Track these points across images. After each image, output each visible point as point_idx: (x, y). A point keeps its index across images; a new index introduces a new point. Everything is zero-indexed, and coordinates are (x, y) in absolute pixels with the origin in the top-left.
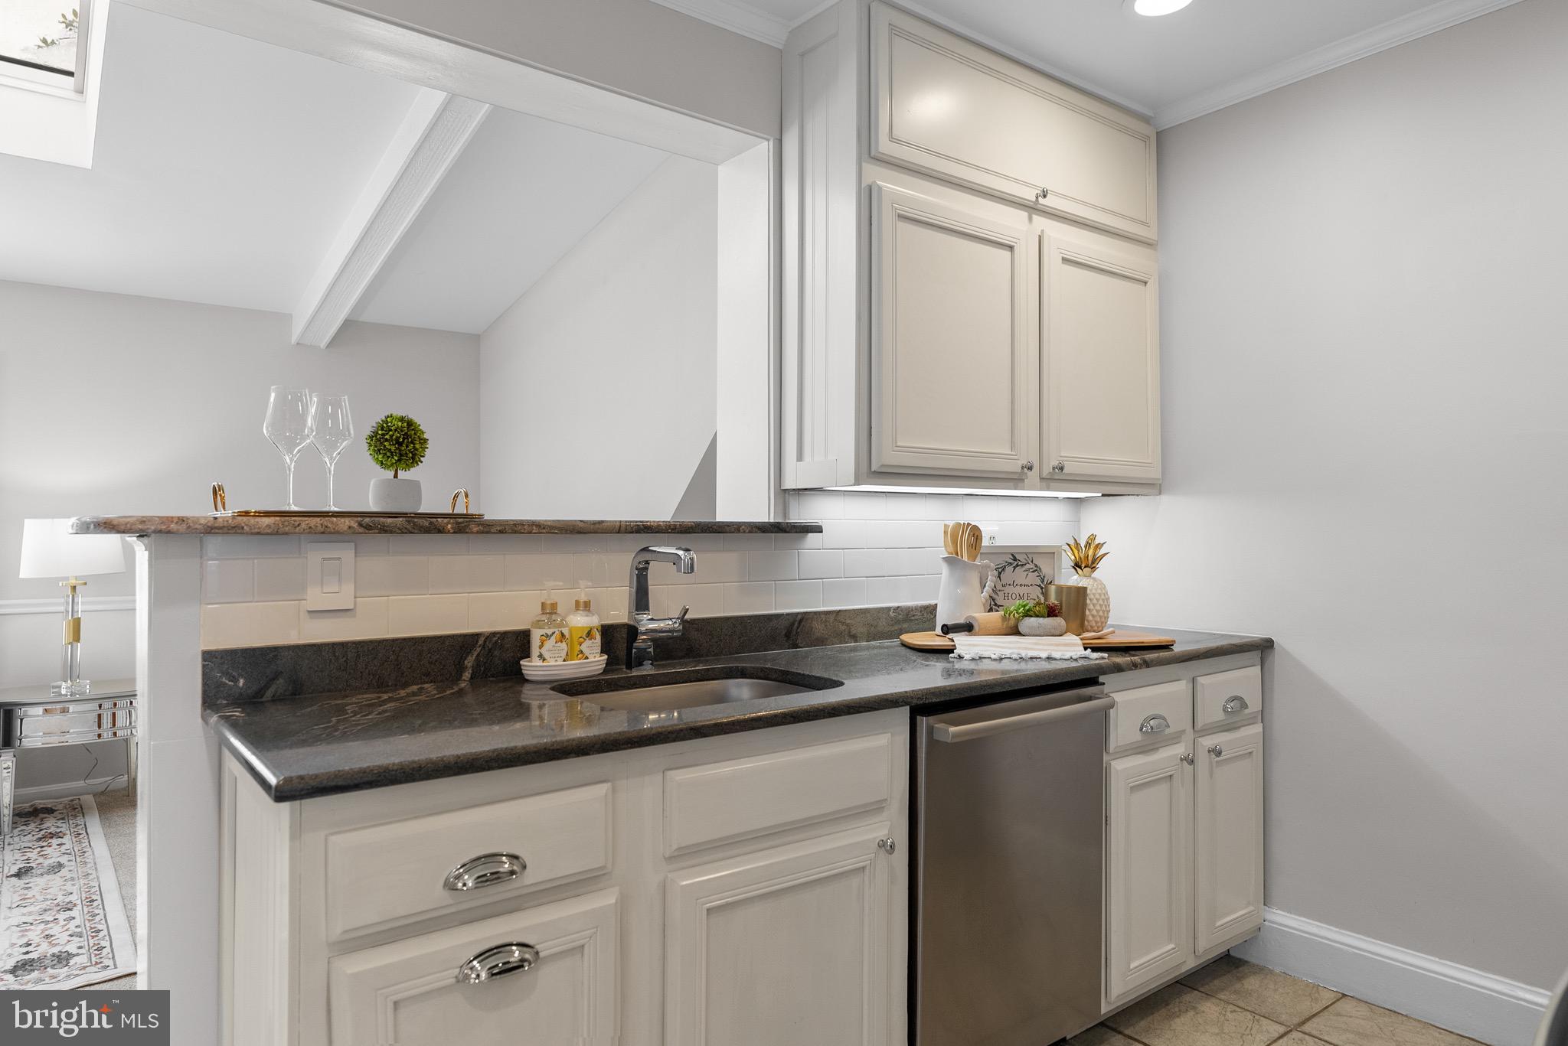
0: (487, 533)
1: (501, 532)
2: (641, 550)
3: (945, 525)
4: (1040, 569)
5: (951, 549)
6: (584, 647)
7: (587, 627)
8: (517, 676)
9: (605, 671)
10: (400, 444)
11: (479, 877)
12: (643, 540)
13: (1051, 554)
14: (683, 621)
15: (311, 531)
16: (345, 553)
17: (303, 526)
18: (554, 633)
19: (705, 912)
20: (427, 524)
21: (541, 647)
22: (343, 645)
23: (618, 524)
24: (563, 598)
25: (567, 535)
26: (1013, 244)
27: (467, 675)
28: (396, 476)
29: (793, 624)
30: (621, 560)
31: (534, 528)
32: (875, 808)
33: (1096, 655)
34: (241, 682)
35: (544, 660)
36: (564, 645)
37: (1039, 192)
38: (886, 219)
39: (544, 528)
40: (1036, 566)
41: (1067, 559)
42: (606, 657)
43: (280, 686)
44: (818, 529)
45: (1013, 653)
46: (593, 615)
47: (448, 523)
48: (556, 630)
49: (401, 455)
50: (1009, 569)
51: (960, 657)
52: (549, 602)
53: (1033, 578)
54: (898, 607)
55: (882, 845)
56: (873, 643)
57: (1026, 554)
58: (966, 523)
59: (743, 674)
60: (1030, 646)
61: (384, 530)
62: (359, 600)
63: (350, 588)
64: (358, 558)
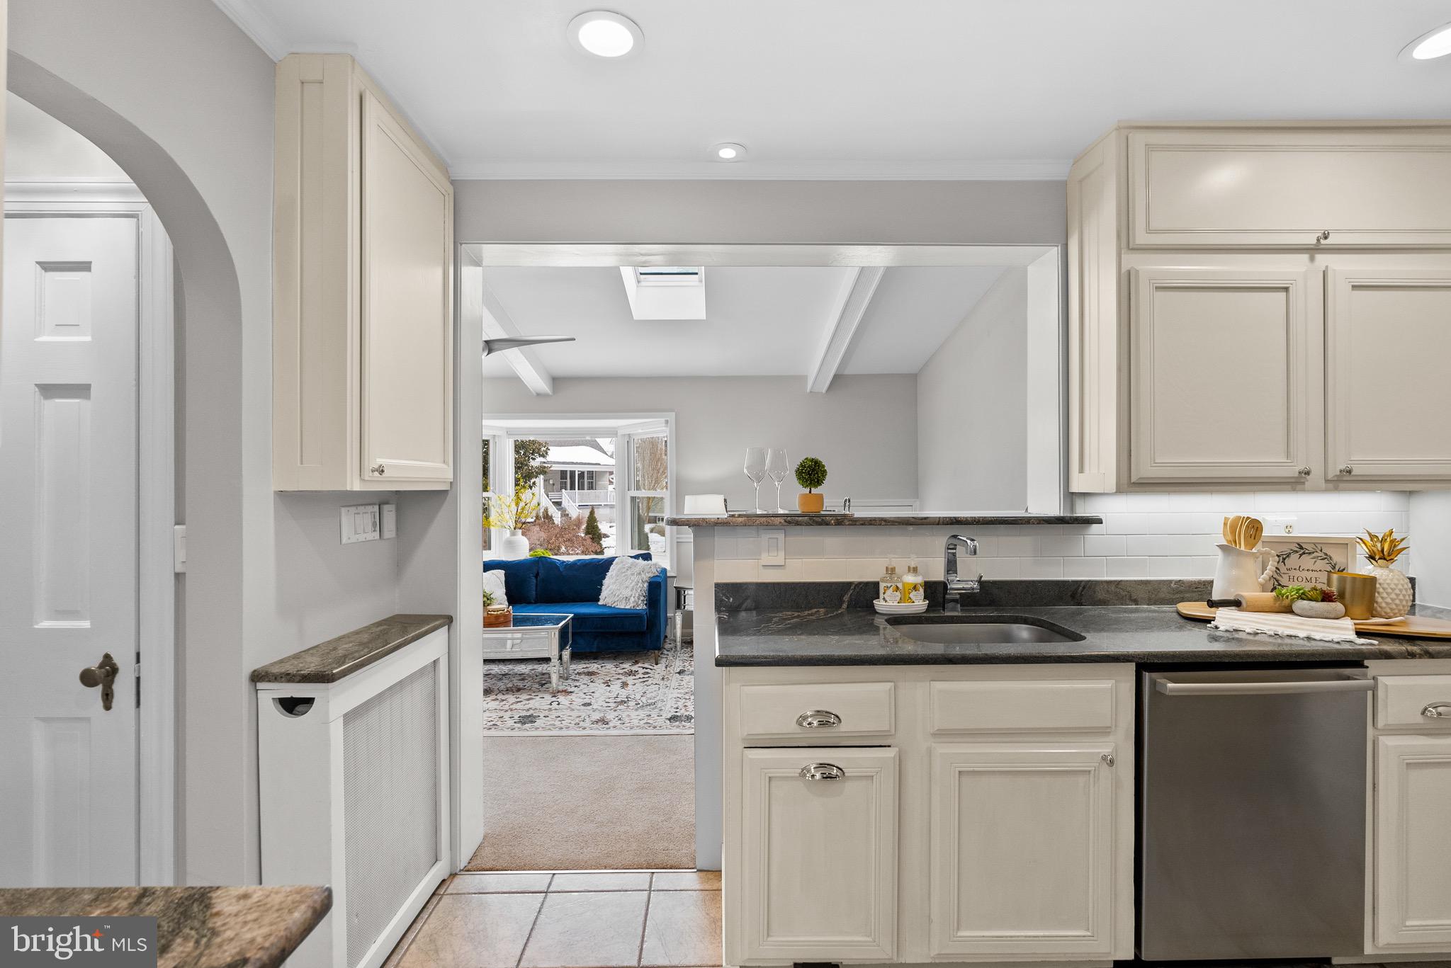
0: (855, 525)
1: (862, 524)
2: (952, 536)
3: (1225, 518)
4: (1331, 558)
5: (1230, 537)
6: (911, 596)
7: (914, 583)
8: (872, 610)
9: (927, 611)
10: (810, 475)
11: (819, 721)
12: (955, 530)
13: (1344, 545)
14: (980, 582)
15: (761, 524)
16: (780, 536)
17: (757, 522)
18: (892, 586)
19: (957, 773)
20: (820, 520)
21: (884, 593)
22: (779, 584)
24: (900, 563)
26: (1288, 285)
27: (845, 606)
28: (810, 492)
29: (1078, 588)
30: (939, 542)
32: (1104, 731)
33: (1362, 641)
34: (731, 600)
35: (886, 601)
36: (898, 593)
37: (1320, 235)
38: (1144, 293)
40: (1326, 554)
41: (1362, 551)
42: (928, 602)
43: (748, 603)
44: (1099, 521)
45: (1269, 630)
46: (919, 575)
47: (832, 519)
49: (811, 481)
50: (1294, 557)
51: (1217, 627)
52: (890, 567)
53: (1321, 565)
54: (1180, 581)
55: (1104, 758)
56: (1153, 607)
57: (1314, 544)
58: (1246, 517)
59: (1025, 621)
60: (1293, 625)
61: (798, 524)
62: (787, 560)
63: (782, 554)
64: (787, 538)
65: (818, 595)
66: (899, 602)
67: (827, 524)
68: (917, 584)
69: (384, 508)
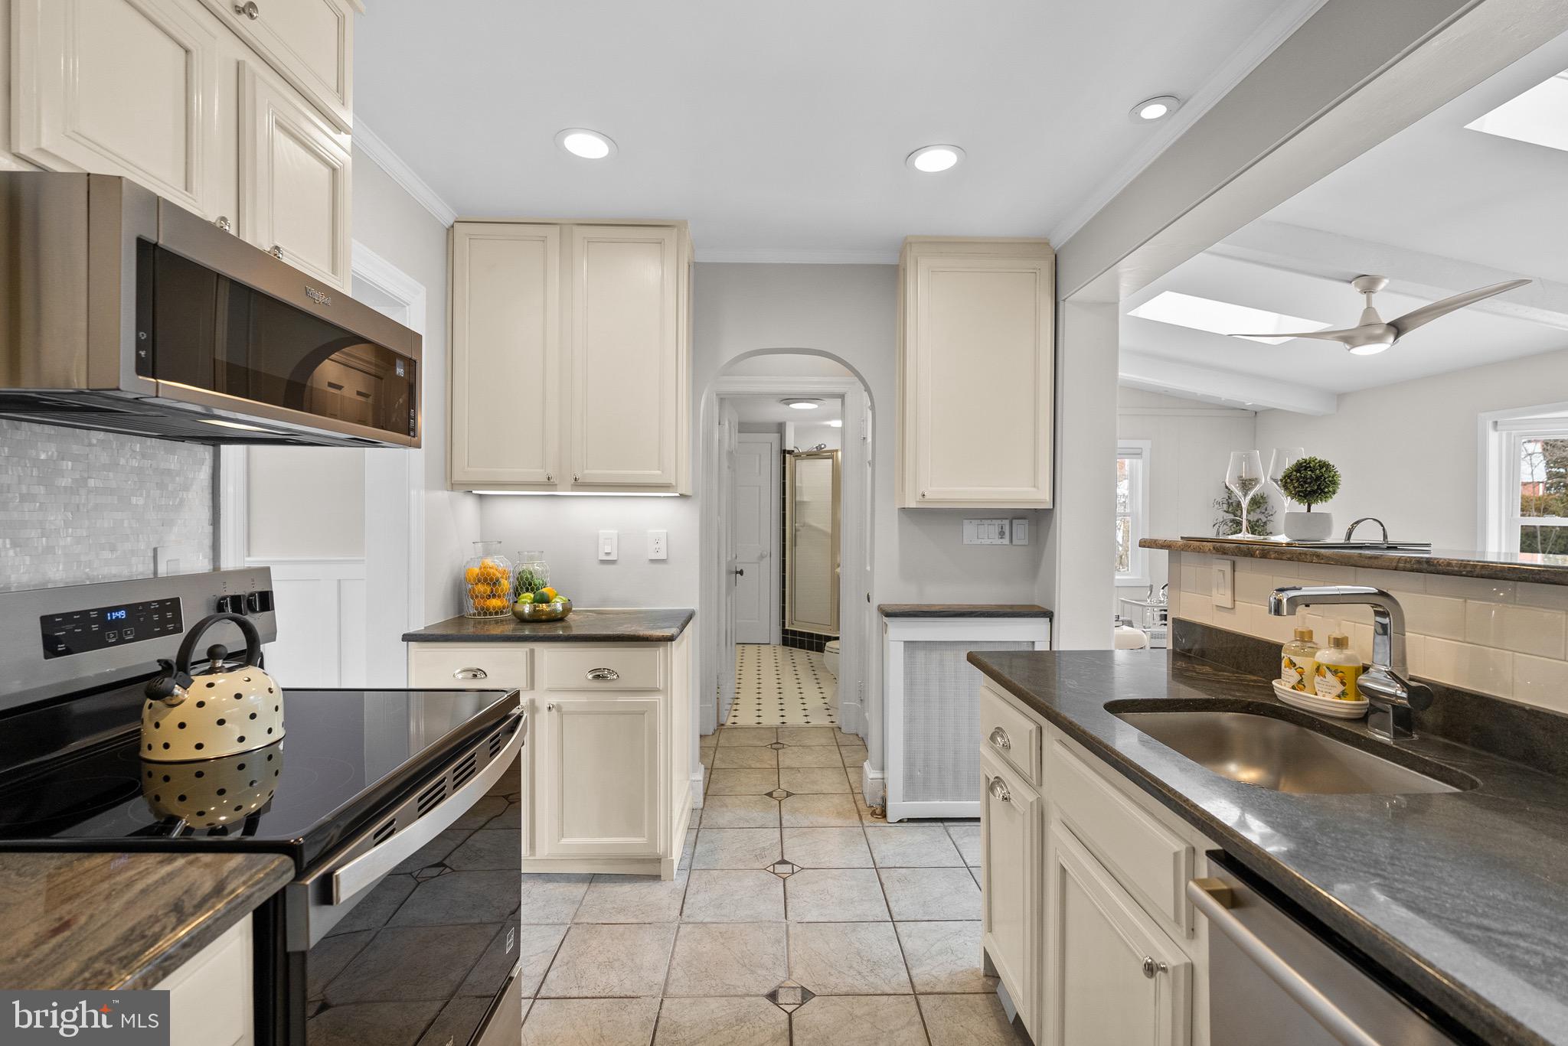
28: (1309, 510)
34: (1185, 641)
35: (1284, 682)
43: (1196, 649)
52: (1301, 630)
62: (1237, 602)
63: (1229, 593)
64: (1236, 573)
65: (1258, 658)
66: (1293, 688)
68: (1323, 665)
69: (1014, 521)
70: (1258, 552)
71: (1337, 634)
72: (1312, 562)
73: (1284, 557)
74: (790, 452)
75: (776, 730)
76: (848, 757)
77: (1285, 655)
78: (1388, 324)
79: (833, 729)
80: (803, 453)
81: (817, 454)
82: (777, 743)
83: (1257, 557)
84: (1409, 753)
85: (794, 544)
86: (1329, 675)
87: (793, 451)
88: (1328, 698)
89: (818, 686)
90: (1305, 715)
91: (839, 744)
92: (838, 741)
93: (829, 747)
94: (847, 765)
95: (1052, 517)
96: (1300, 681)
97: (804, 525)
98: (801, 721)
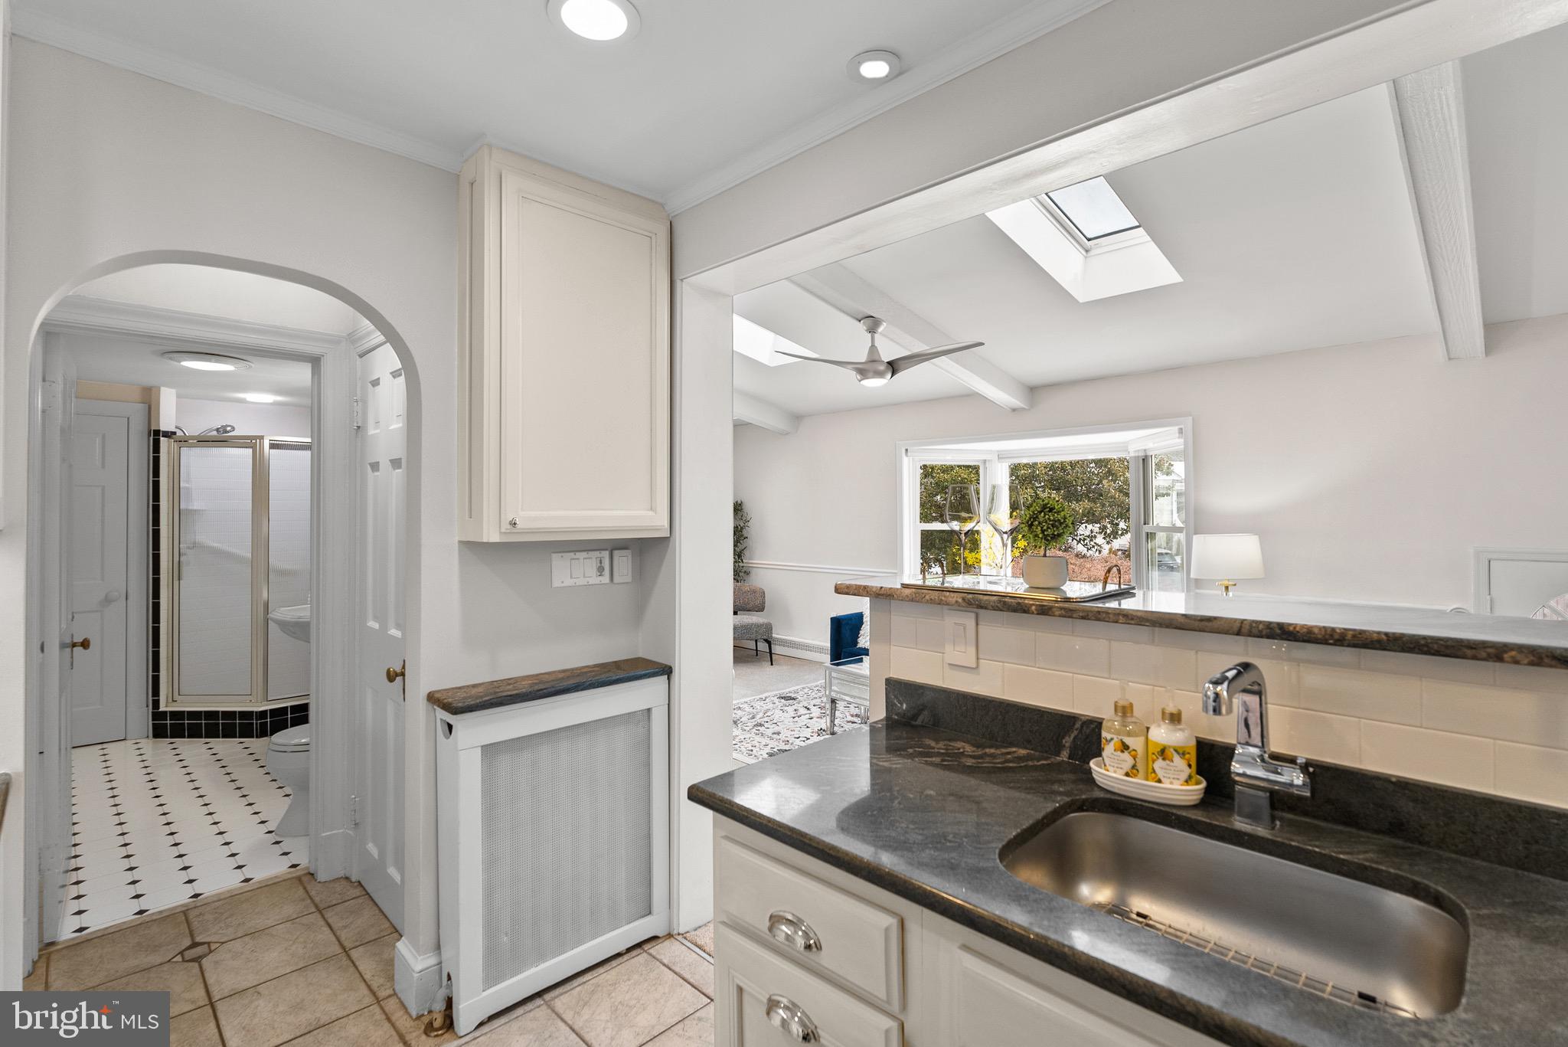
6: (1160, 767)
7: (1162, 745)
16: (967, 621)
18: (1112, 739)
21: (1108, 749)
23: (1238, 625)
24: (1143, 696)
25: (1163, 629)
27: (1064, 754)
31: (1121, 617)
34: (905, 706)
39: (1132, 619)
42: (1202, 788)
43: (924, 717)
48: (1115, 737)
52: (1125, 701)
62: (981, 661)
63: (972, 650)
64: (979, 627)
65: (1022, 727)
66: (1127, 774)
67: (1025, 612)
68: (1169, 747)
69: (616, 553)
70: (1034, 607)
71: (1171, 708)
72: (1117, 622)
73: (1074, 616)
74: (169, 435)
75: (183, 917)
76: (345, 927)
77: (1109, 737)
78: (888, 363)
79: (299, 879)
80: (193, 438)
81: (221, 439)
82: (194, 945)
83: (1033, 613)
84: (1315, 852)
85: (177, 573)
86: (1177, 758)
87: (175, 433)
88: (1177, 786)
89: (245, 801)
90: (1153, 808)
91: (321, 906)
92: (317, 899)
93: (304, 920)
94: (348, 944)
95: (670, 546)
96: (1134, 767)
97: (194, 545)
98: (232, 881)
